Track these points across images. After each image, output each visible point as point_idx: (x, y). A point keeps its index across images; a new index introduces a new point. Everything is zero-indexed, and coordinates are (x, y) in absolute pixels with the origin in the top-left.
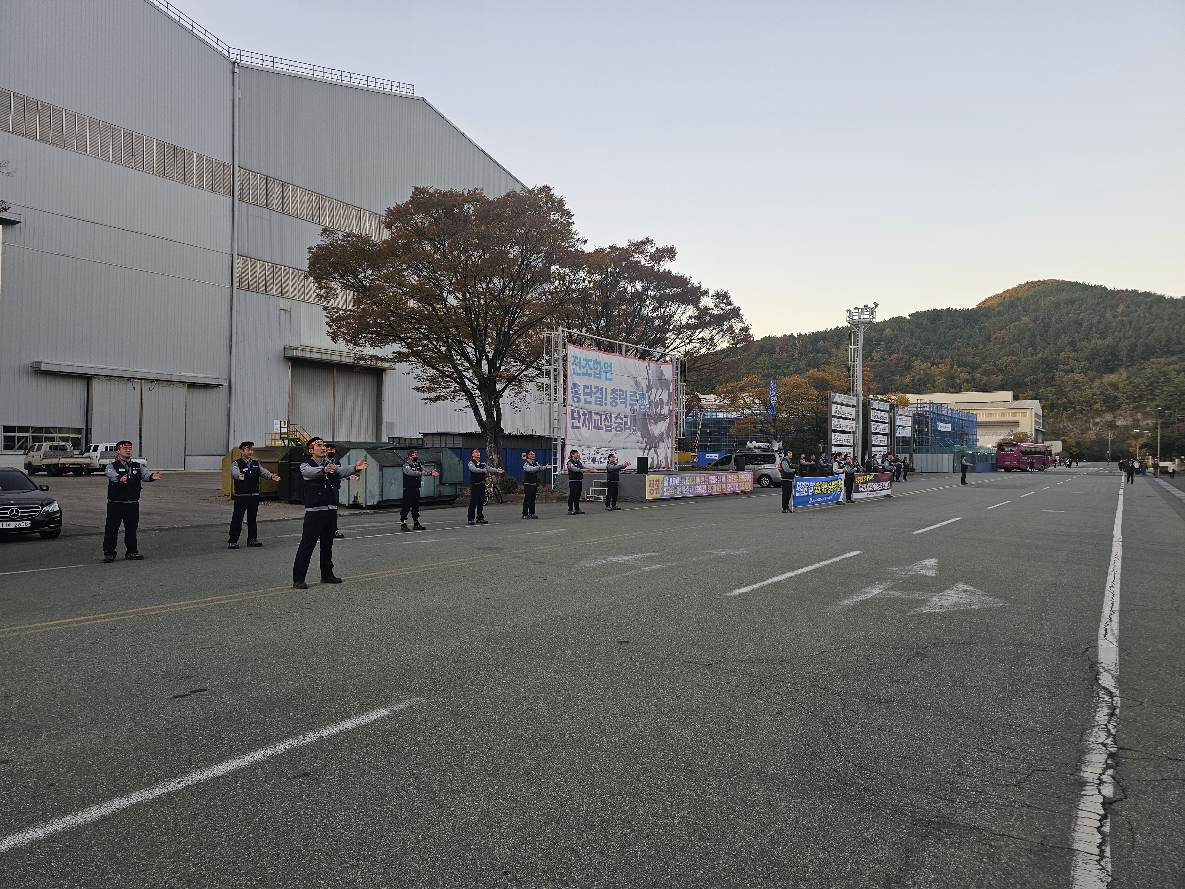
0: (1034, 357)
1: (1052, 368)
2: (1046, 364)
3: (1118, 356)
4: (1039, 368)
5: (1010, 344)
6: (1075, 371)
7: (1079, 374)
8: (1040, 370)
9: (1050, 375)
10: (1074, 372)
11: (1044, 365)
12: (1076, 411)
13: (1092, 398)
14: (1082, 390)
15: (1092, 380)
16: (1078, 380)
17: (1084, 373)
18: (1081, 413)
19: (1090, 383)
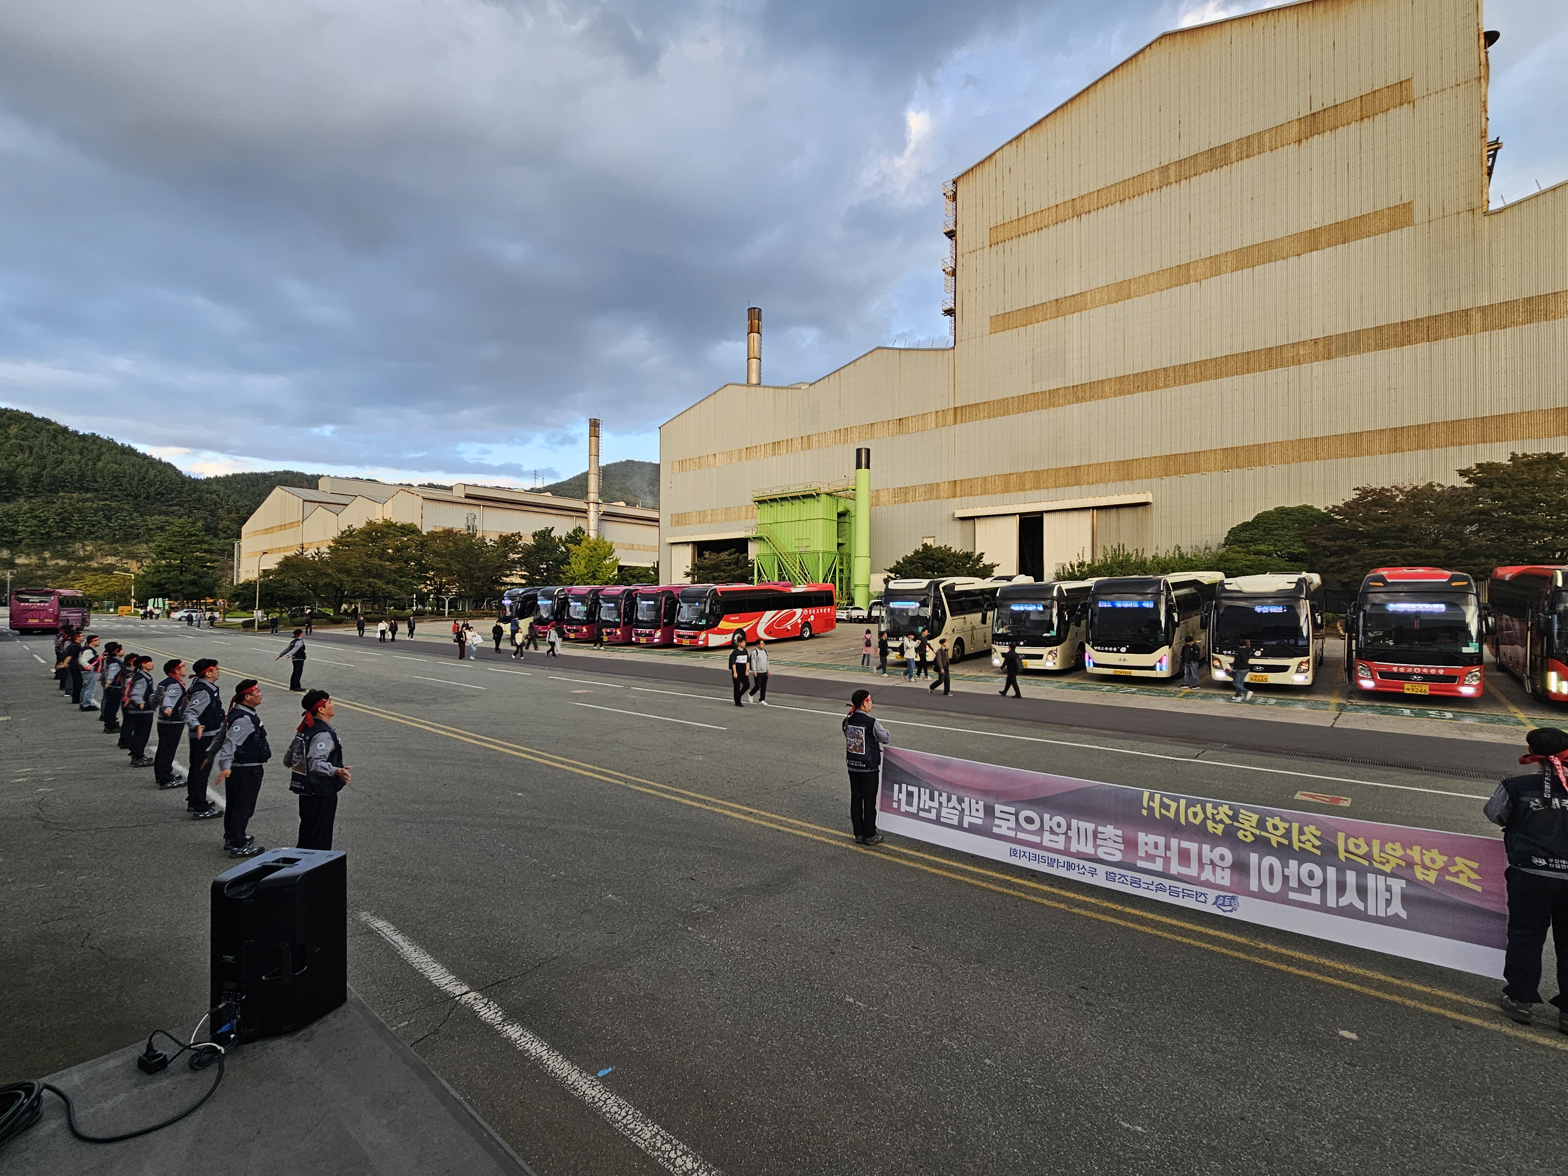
3: (16, 483)
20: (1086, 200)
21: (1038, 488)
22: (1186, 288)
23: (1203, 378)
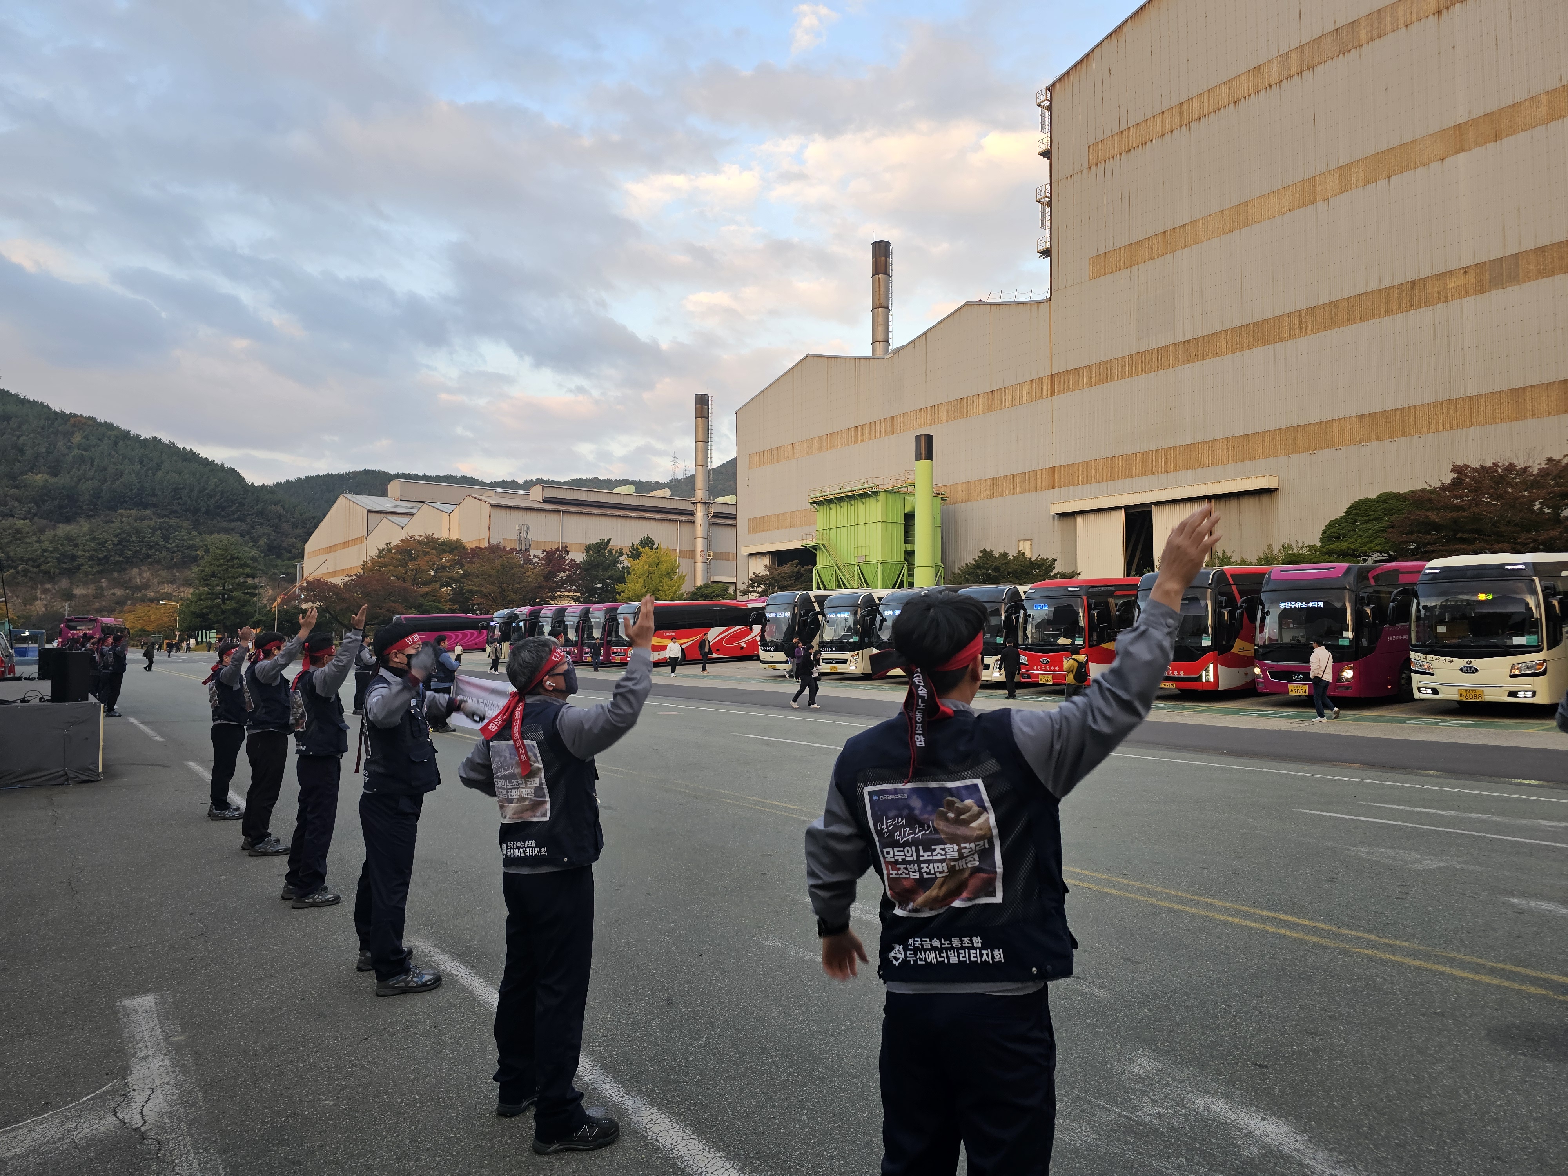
3: (77, 501)
6: (17, 516)
7: (23, 520)
10: (14, 517)
12: (18, 573)
13: (42, 556)
14: (27, 543)
15: (42, 531)
16: (22, 528)
17: (31, 520)
18: (25, 576)
19: (38, 534)
20: (1195, 104)
21: (1147, 474)
22: (1311, 208)
23: (1333, 324)
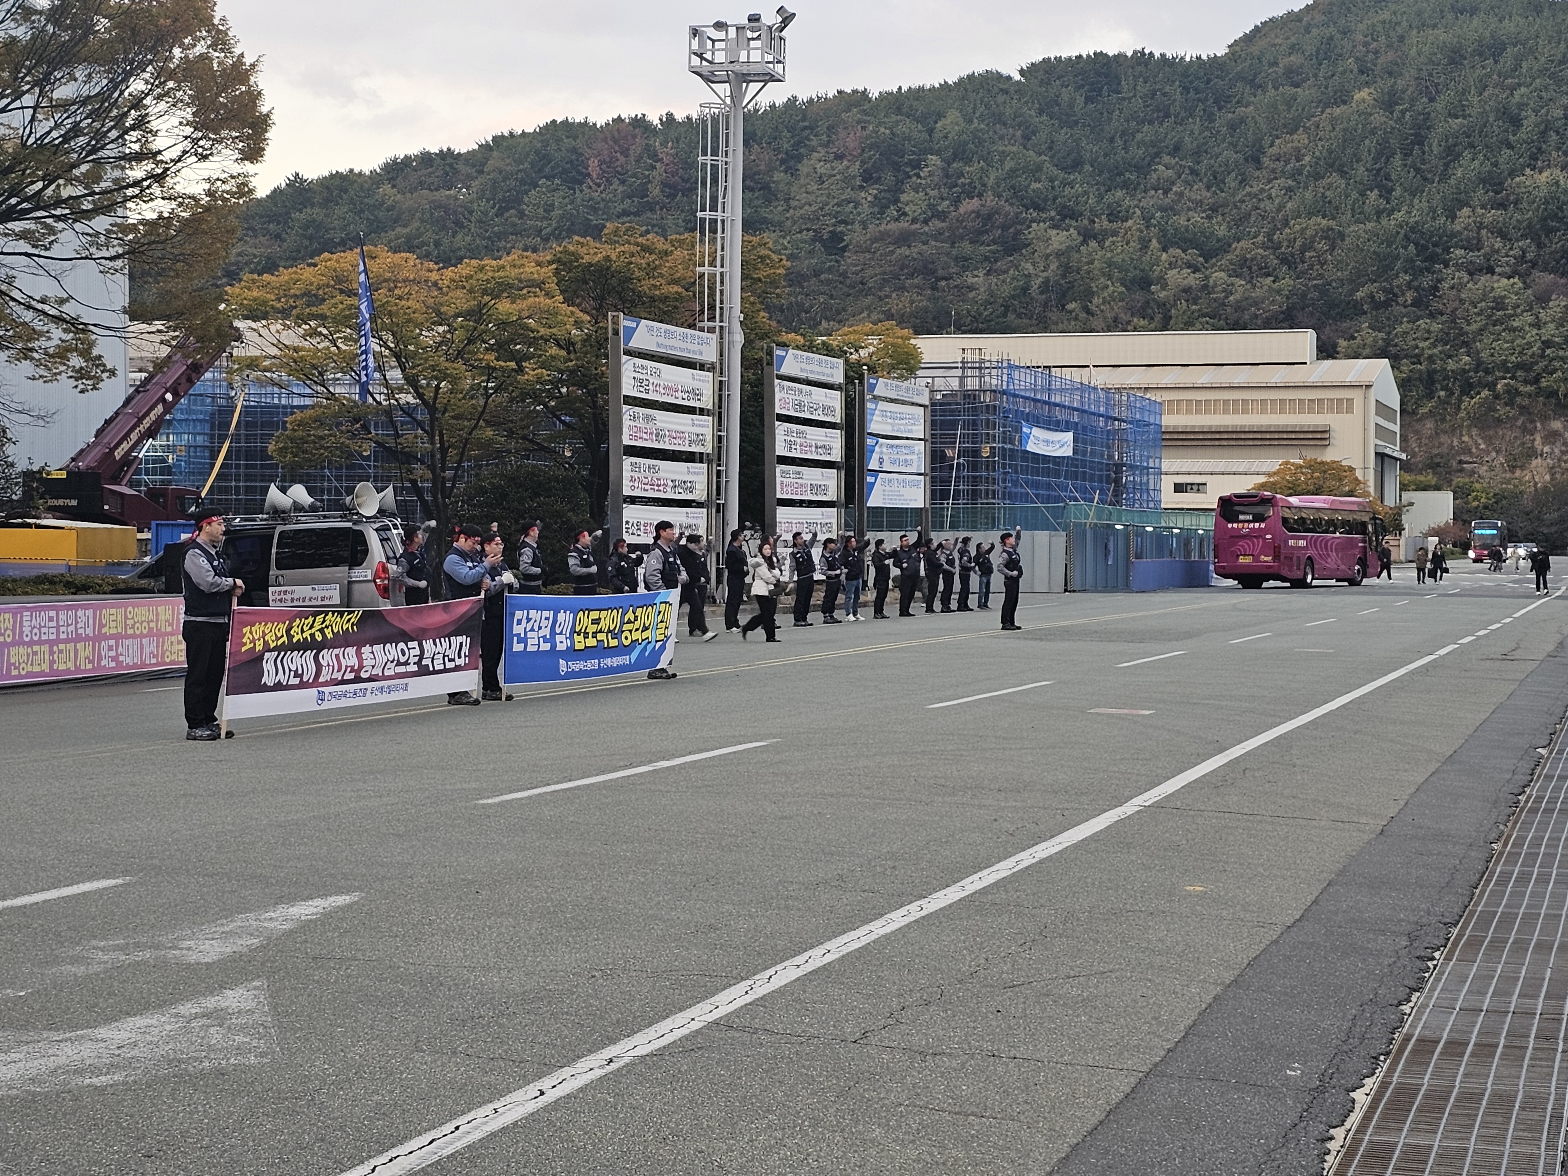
0: (1384, 222)
1: (1432, 259)
2: (1416, 244)
4: (1397, 257)
5: (1318, 177)
6: (1498, 270)
7: (1509, 278)
8: (1399, 264)
9: (1426, 281)
10: (1493, 273)
11: (1412, 247)
12: (1497, 397)
13: (1543, 356)
14: (1515, 330)
15: (1543, 299)
16: (1505, 297)
17: (1523, 276)
18: (1510, 403)
19: (1536, 308)
